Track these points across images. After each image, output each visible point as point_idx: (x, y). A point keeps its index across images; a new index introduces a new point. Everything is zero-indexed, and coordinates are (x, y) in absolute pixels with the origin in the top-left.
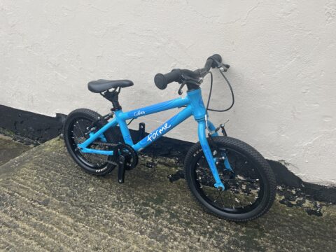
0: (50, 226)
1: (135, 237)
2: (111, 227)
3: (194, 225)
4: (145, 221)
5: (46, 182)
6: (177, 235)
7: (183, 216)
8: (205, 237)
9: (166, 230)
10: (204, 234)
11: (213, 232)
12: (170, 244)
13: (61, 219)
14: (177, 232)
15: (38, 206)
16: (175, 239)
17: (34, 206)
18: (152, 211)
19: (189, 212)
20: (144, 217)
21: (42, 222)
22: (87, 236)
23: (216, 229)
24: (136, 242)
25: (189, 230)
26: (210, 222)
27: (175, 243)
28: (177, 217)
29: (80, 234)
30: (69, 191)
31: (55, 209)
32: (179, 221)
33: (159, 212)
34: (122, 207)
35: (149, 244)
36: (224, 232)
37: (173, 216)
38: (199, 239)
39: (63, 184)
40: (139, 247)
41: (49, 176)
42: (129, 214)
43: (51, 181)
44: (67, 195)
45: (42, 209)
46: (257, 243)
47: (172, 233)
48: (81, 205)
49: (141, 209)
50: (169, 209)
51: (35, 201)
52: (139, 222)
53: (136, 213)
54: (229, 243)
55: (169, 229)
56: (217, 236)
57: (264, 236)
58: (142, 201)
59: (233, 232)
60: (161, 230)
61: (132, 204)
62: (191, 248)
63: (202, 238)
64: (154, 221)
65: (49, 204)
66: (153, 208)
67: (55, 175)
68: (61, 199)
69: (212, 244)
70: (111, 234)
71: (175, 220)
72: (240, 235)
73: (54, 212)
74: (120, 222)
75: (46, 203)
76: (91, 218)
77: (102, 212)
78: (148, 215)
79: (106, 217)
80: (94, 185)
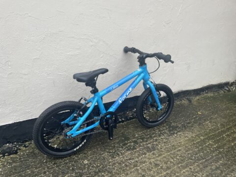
1: (145, 157)
2: (131, 165)
3: (153, 136)
4: (137, 149)
6: (155, 143)
7: (145, 136)
8: (162, 136)
10: (160, 136)
11: (161, 133)
12: (159, 148)
14: (153, 142)
18: (133, 144)
19: (143, 133)
23: (160, 131)
24: (149, 159)
25: (155, 138)
26: (154, 131)
27: (159, 146)
28: (144, 138)
30: (73, 174)
32: (147, 138)
34: (118, 154)
35: (154, 154)
36: (163, 130)
37: (142, 139)
38: (162, 138)
40: (153, 159)
42: (127, 154)
46: (174, 126)
47: (153, 144)
49: (127, 147)
50: (136, 138)
52: (136, 152)
53: (128, 150)
54: (169, 132)
55: (149, 143)
56: (164, 133)
57: (171, 122)
58: (121, 144)
59: (165, 128)
60: (148, 147)
61: (120, 149)
62: (165, 143)
64: (140, 146)
66: (130, 143)
69: (167, 136)
70: (136, 166)
72: (167, 127)
74: (130, 159)
76: (114, 171)
77: (114, 164)
78: (134, 147)
79: (120, 164)
80: (82, 159)
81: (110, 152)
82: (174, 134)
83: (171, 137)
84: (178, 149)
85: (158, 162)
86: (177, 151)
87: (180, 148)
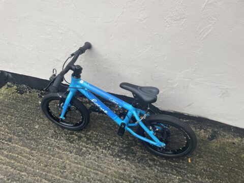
0: (16, 155)
1: (67, 155)
2: (53, 151)
3: (100, 143)
4: (72, 144)
5: (7, 125)
6: (90, 151)
7: (94, 138)
8: (106, 150)
9: (84, 149)
10: (105, 148)
11: (110, 146)
12: (87, 157)
13: (22, 150)
14: (91, 149)
15: (6, 142)
16: (90, 154)
17: (3, 143)
18: (76, 137)
19: (97, 135)
20: (72, 142)
21: (11, 154)
22: (40, 159)
23: (112, 144)
24: (68, 159)
25: (97, 147)
26: (109, 140)
27: (90, 156)
28: (90, 139)
29: (35, 158)
30: (23, 129)
31: (17, 144)
32: (92, 142)
33: (80, 138)
34: (58, 137)
35: (75, 159)
36: (116, 145)
37: (88, 139)
38: (102, 152)
39: (18, 125)
40: (70, 161)
41: (7, 119)
42: (62, 142)
43: (10, 124)
44: (22, 132)
45: (8, 145)
46: (132, 150)
47: (88, 150)
48: (32, 139)
49: (69, 137)
50: (85, 134)
51: (3, 140)
52: (68, 146)
53: (67, 140)
54: (118, 152)
55: (86, 147)
56: (112, 148)
57: (137, 145)
58: (69, 132)
59: (121, 145)
60: (82, 149)
61: (64, 134)
62: (98, 157)
63: (104, 151)
64: (78, 144)
65: (12, 141)
66: (76, 135)
67: (11, 119)
68: (19, 136)
69: (110, 154)
70: (53, 155)
71: (90, 142)
72: (124, 146)
73: (17, 145)
74: (58, 147)
75: (10, 140)
76: (40, 146)
77: (46, 142)
78: (74, 140)
79: (49, 145)
80: (38, 123)
81: (55, 132)
82: (119, 156)
83: (112, 157)
84: (97, 172)
85: (68, 167)
86: (94, 173)
87: (99, 173)
